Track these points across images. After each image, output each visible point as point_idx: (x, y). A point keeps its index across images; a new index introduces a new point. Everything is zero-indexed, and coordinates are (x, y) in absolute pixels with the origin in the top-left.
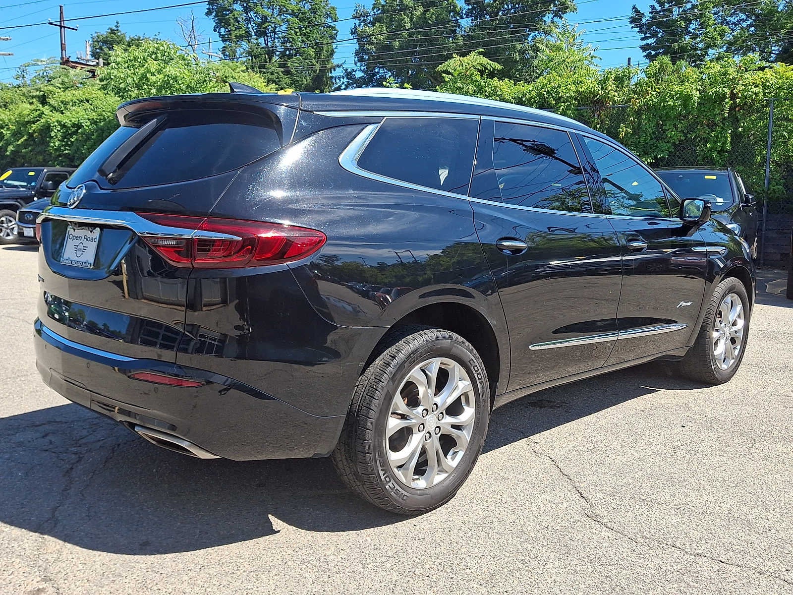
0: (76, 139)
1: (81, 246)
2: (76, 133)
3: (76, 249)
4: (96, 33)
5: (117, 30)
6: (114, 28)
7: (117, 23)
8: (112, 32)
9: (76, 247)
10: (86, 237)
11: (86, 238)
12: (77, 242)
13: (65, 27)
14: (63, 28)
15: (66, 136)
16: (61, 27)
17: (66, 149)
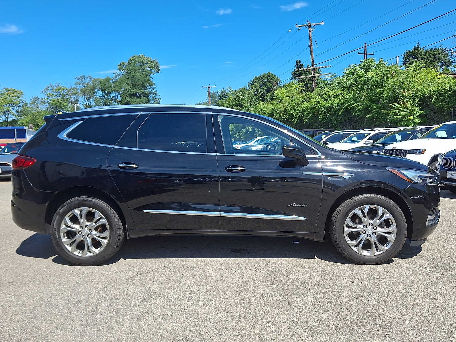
0: (330, 114)
2: (330, 111)
4: (406, 51)
5: (418, 47)
6: (416, 46)
7: (418, 43)
8: (416, 49)
13: (367, 54)
14: (366, 55)
15: (326, 113)
16: (365, 54)
17: (326, 120)
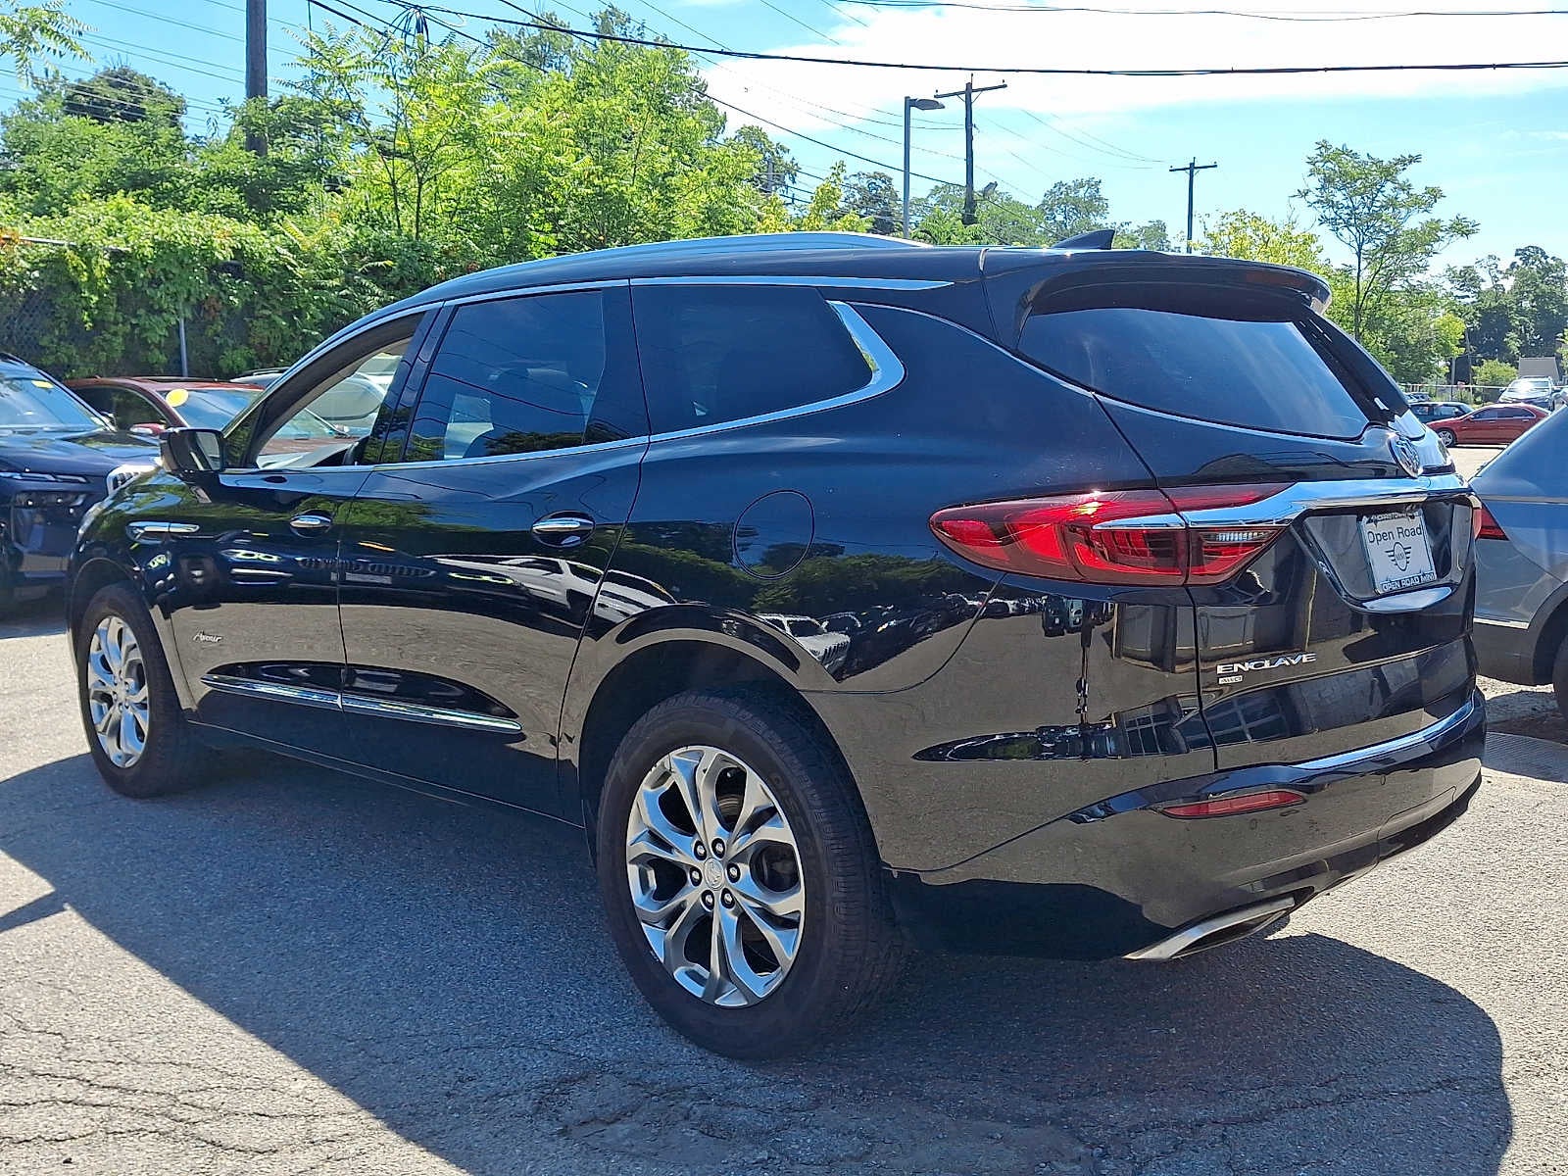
1: (1399, 550)
3: (1393, 558)
9: (1392, 553)
10: (1400, 530)
11: (1402, 532)
12: (1388, 545)
